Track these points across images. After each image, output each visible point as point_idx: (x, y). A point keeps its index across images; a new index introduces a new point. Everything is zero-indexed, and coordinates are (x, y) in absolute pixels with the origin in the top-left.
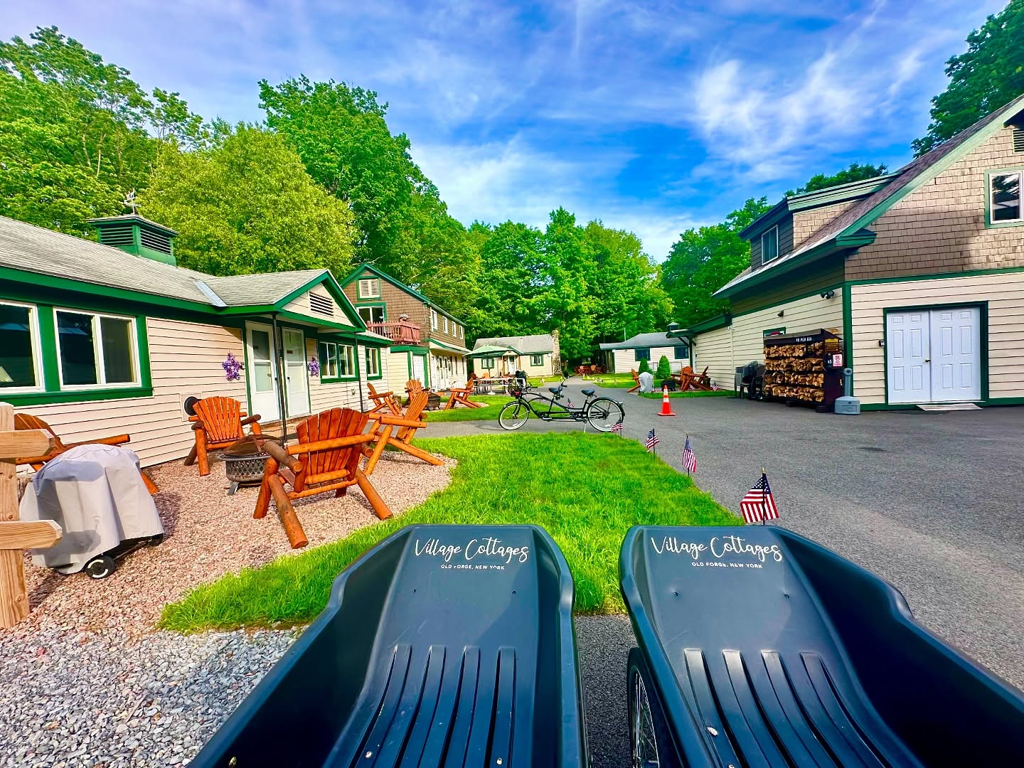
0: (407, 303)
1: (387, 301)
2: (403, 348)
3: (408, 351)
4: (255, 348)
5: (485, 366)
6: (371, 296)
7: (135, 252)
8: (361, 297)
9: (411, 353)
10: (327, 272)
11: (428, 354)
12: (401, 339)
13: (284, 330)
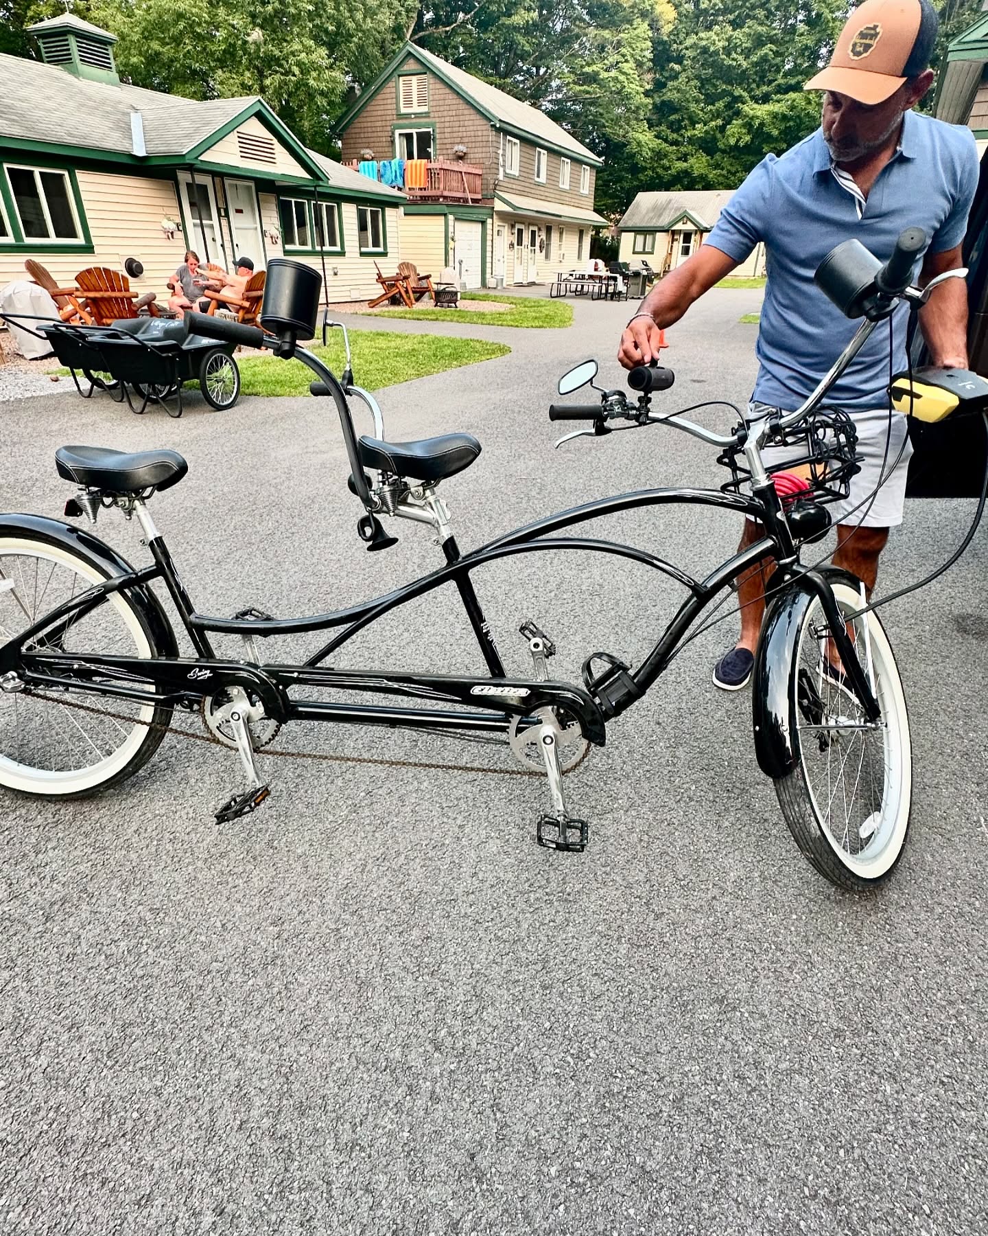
0: (466, 123)
1: (437, 120)
2: (438, 209)
3: (445, 215)
4: (192, 204)
5: (639, 248)
6: (416, 109)
7: (75, 72)
8: (403, 111)
9: (451, 217)
10: (259, 101)
11: (489, 221)
12: (439, 193)
13: (227, 182)
